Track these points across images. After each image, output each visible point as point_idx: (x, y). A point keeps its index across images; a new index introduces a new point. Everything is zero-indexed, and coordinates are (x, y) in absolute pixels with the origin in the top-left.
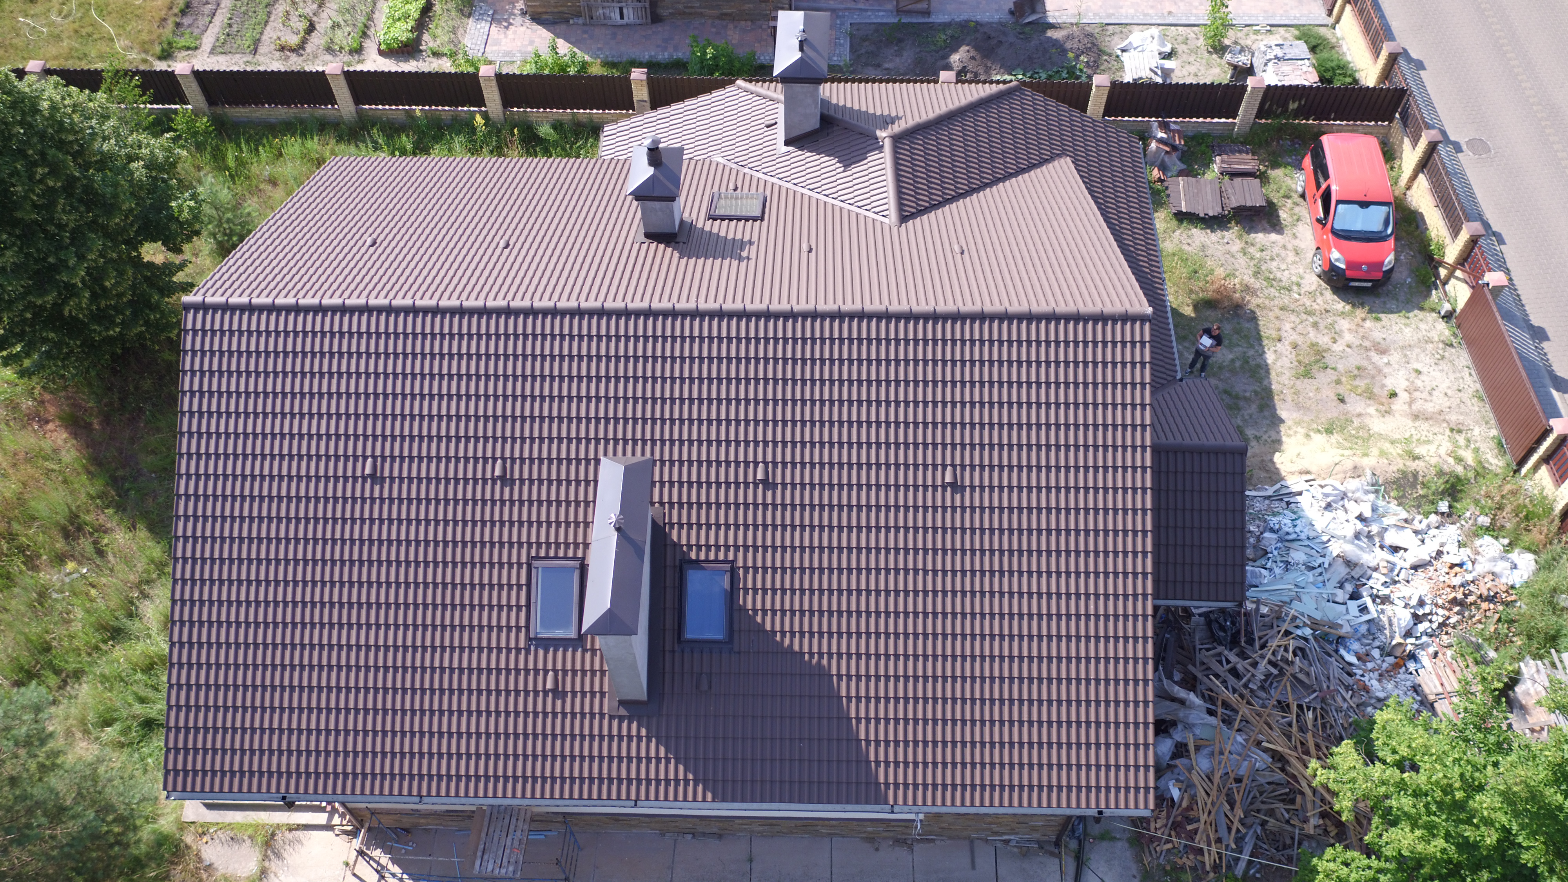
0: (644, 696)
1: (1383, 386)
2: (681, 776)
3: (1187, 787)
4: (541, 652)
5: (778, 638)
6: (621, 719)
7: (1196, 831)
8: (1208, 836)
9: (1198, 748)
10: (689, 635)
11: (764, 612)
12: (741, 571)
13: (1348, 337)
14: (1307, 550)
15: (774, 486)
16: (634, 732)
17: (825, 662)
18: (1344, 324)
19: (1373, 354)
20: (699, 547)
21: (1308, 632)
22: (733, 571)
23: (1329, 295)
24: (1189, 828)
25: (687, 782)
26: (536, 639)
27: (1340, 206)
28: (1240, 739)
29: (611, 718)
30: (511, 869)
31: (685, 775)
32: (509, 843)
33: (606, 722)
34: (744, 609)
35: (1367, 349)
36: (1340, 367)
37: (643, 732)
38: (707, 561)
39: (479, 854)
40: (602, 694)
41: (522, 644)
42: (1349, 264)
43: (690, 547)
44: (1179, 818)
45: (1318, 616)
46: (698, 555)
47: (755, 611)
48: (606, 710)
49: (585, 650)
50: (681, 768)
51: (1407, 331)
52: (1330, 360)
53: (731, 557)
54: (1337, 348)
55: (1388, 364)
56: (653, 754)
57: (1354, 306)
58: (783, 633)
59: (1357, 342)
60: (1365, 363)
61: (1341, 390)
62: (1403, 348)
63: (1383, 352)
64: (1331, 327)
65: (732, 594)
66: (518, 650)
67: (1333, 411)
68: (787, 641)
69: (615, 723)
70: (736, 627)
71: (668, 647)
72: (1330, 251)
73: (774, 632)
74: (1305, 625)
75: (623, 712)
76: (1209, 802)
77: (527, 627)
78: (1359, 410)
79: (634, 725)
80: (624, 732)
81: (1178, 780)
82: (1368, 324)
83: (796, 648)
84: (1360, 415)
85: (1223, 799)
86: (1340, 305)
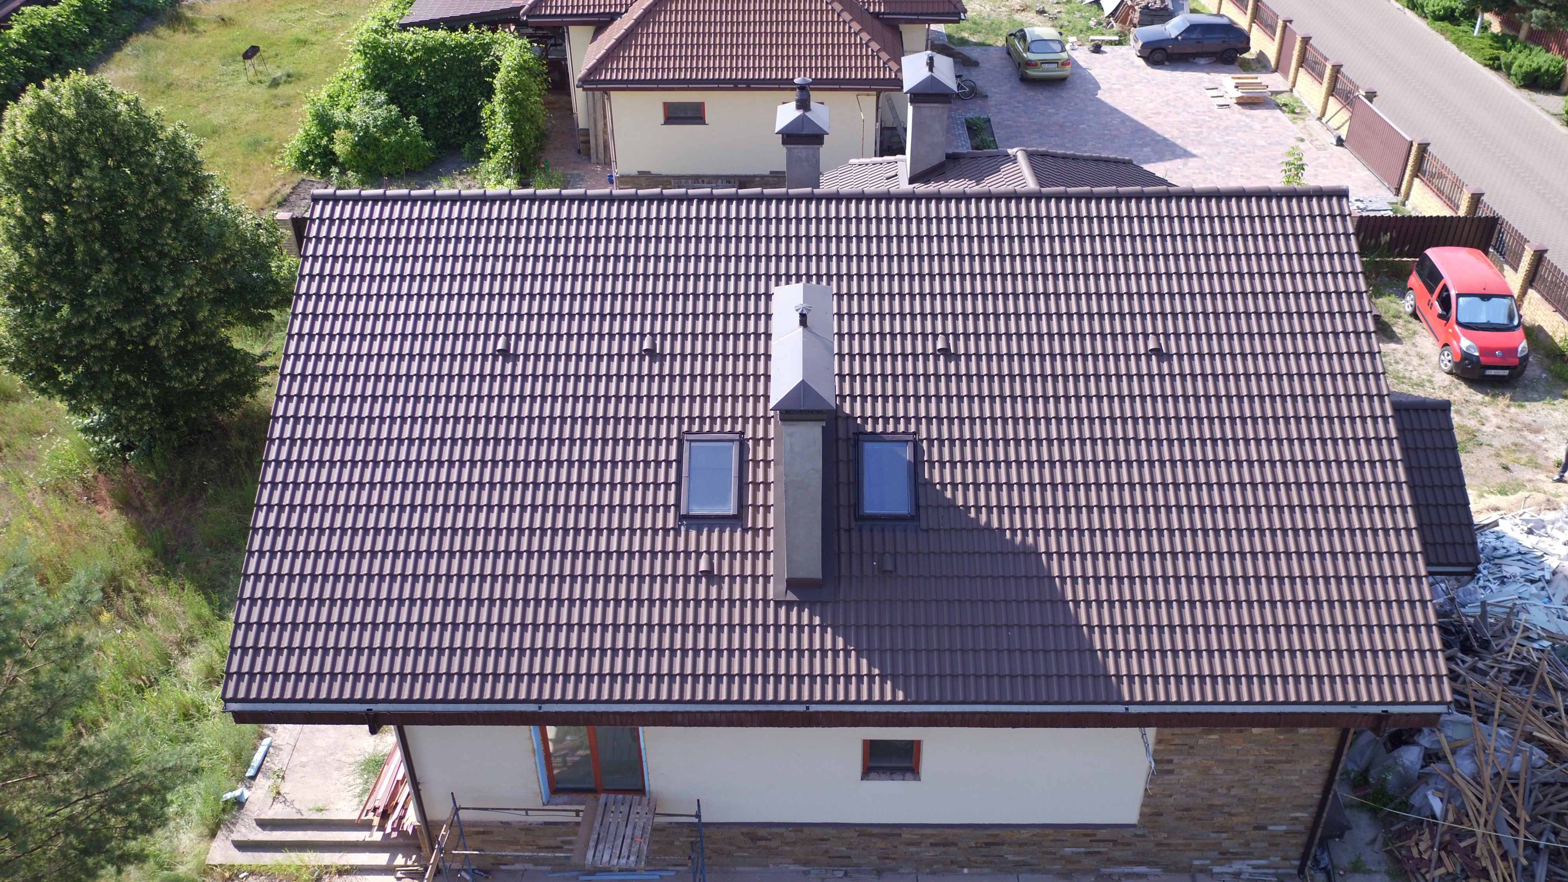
0: (819, 576)
1: (1547, 458)
2: (864, 671)
3: (1451, 795)
4: (693, 534)
5: (973, 514)
6: (789, 605)
7: (1473, 847)
8: (1490, 851)
9: (1454, 752)
10: (869, 509)
11: (954, 486)
12: (925, 444)
13: (1495, 421)
14: (1523, 564)
15: (957, 357)
16: (805, 620)
17: (1030, 540)
18: (1488, 411)
19: (1526, 433)
20: (875, 420)
21: (1546, 644)
22: (917, 444)
23: (1464, 388)
24: (1463, 845)
25: (871, 677)
26: (687, 517)
27: (1461, 299)
28: (1503, 732)
29: (778, 604)
30: (633, 858)
31: (869, 669)
32: (629, 832)
33: (771, 611)
34: (930, 483)
35: (1518, 430)
36: (1496, 443)
37: (817, 620)
38: (884, 432)
39: (592, 844)
40: (766, 578)
41: (671, 524)
42: (1481, 350)
43: (864, 419)
44: (1447, 837)
45: (1552, 628)
46: (874, 427)
47: (944, 485)
48: (771, 596)
49: (745, 530)
50: (864, 662)
51: (1556, 414)
52: (1481, 438)
53: (912, 428)
54: (1488, 428)
55: (1546, 440)
56: (829, 645)
57: (1493, 396)
58: (978, 509)
59: (1506, 424)
60: (1521, 441)
61: (1504, 461)
62: (1556, 427)
63: (1537, 431)
64: (1475, 413)
65: (916, 465)
66: (666, 531)
67: (1502, 478)
68: (983, 518)
69: (783, 611)
70: (922, 502)
71: (844, 524)
72: (1458, 341)
73: (967, 508)
74: (1541, 638)
75: (791, 597)
76: (1483, 809)
77: (677, 505)
78: (1528, 477)
79: (806, 614)
80: (794, 621)
81: (1437, 790)
82: (1513, 410)
83: (995, 524)
84: (1530, 481)
85: (1498, 803)
86: (1479, 397)
